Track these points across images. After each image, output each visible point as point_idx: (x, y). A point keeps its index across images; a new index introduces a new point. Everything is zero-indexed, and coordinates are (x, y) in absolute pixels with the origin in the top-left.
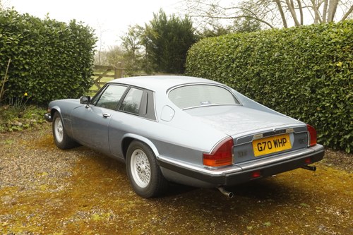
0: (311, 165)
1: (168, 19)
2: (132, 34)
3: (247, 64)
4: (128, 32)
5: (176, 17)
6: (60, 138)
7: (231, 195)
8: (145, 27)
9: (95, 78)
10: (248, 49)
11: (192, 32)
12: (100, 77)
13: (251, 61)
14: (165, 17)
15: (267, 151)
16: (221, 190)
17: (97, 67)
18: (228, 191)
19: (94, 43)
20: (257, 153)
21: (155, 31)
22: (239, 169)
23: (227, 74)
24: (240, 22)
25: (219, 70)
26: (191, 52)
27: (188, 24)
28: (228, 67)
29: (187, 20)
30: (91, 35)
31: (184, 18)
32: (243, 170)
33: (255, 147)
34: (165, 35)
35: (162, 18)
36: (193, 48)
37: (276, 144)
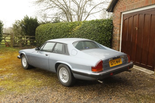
0: (129, 70)
1: (29, 18)
2: (16, 23)
3: (50, 33)
4: (15, 22)
5: (32, 18)
6: (25, 65)
7: (103, 82)
8: (21, 21)
9: (4, 37)
10: (51, 29)
11: (37, 22)
12: (5, 37)
13: (51, 32)
14: (28, 18)
15: (114, 65)
16: (99, 81)
17: (4, 34)
18: (102, 81)
19: (2, 26)
20: (111, 66)
21: (25, 22)
22: (106, 72)
23: (46, 36)
24: (53, 19)
25: (44, 35)
26: (37, 29)
27: (36, 20)
28: (46, 34)
29: (36, 19)
30: (2, 23)
31: (35, 18)
32: (107, 72)
33: (110, 64)
34: (28, 23)
35: (27, 18)
36: (37, 28)
37: (117, 62)
